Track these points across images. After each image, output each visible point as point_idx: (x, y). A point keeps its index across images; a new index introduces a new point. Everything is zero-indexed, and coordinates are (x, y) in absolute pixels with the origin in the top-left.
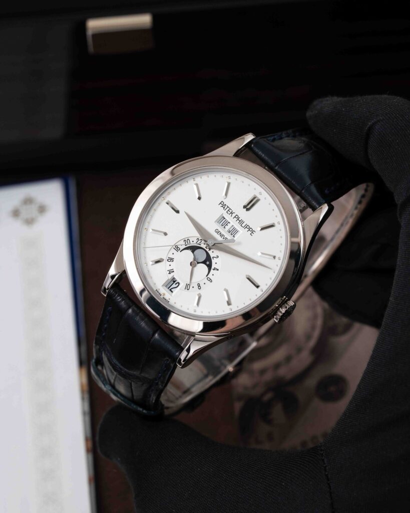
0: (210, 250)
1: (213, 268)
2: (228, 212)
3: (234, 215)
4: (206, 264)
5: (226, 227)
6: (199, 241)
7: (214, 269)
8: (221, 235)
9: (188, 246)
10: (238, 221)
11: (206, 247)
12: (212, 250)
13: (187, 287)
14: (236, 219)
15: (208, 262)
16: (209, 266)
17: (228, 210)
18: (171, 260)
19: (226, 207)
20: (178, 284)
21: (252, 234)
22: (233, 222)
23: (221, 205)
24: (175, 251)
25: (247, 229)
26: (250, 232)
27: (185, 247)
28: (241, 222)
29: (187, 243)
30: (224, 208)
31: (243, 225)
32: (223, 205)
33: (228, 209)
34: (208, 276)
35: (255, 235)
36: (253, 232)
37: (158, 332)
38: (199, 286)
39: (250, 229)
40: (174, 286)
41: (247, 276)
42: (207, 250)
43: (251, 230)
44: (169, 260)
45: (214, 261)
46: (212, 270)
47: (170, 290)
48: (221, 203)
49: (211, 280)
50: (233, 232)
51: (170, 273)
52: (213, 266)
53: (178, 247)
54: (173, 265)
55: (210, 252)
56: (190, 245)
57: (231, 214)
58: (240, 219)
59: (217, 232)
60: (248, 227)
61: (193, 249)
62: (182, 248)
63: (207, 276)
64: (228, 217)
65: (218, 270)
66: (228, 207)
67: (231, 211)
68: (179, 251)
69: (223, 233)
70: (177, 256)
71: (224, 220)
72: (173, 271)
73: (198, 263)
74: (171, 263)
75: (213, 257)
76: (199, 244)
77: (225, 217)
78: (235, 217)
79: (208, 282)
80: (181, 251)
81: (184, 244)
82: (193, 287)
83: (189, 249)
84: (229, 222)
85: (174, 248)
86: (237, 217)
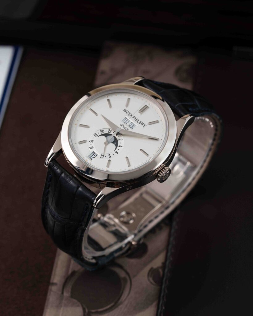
1: (119, 145)
3: (133, 116)
5: (127, 123)
6: (110, 131)
7: (119, 147)
8: (124, 128)
9: (103, 133)
10: (135, 120)
11: (114, 134)
12: (118, 136)
15: (116, 142)
16: (117, 145)
18: (92, 141)
19: (128, 112)
20: (96, 155)
22: (132, 120)
23: (124, 111)
24: (94, 137)
25: (141, 124)
26: (143, 126)
27: (101, 134)
29: (102, 132)
31: (138, 122)
32: (126, 111)
33: (129, 113)
35: (146, 127)
36: (144, 125)
37: (81, 186)
38: (110, 156)
40: (93, 156)
42: (115, 136)
45: (119, 142)
46: (118, 147)
47: (91, 159)
49: (117, 153)
50: (132, 126)
51: (91, 149)
52: (119, 144)
54: (93, 144)
55: (117, 137)
56: (104, 133)
57: (131, 116)
59: (122, 125)
60: (142, 123)
61: (106, 135)
62: (99, 135)
63: (115, 150)
64: (129, 118)
65: (122, 147)
67: (130, 114)
69: (125, 126)
70: (95, 139)
71: (126, 120)
72: (93, 148)
73: (109, 143)
74: (91, 143)
75: (119, 140)
76: (110, 132)
77: (127, 117)
78: (133, 117)
79: (115, 154)
80: (98, 137)
81: (100, 132)
82: (106, 156)
83: (104, 136)
84: (129, 121)
85: (94, 135)
86: (135, 118)
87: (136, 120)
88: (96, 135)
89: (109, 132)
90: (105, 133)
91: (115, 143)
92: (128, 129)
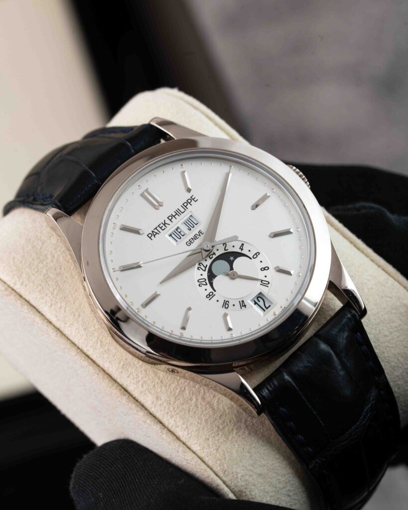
0: (214, 254)
1: (239, 251)
2: (163, 228)
3: (168, 221)
4: (233, 261)
6: (202, 267)
7: (242, 249)
8: (195, 238)
9: (207, 281)
10: (177, 216)
11: (211, 258)
12: (215, 252)
13: (265, 283)
14: (174, 219)
15: (229, 257)
16: (237, 255)
17: (161, 228)
18: (226, 304)
19: (156, 231)
20: (259, 299)
21: (195, 200)
22: (179, 222)
23: (153, 237)
24: (215, 299)
25: (189, 206)
26: (193, 202)
28: (178, 213)
29: (204, 283)
30: (157, 233)
31: (182, 210)
32: (153, 235)
33: (158, 228)
34: (251, 257)
35: (197, 197)
36: (192, 199)
38: (264, 269)
40: (261, 303)
42: (214, 257)
43: (189, 201)
44: (227, 306)
45: (230, 249)
46: (243, 252)
47: (267, 308)
48: (150, 238)
49: (257, 254)
50: (191, 223)
51: (245, 306)
52: (237, 250)
53: (209, 295)
54: (234, 301)
55: (218, 254)
57: (166, 225)
58: (174, 214)
59: (190, 243)
60: (185, 204)
61: (211, 276)
62: (210, 289)
63: (251, 259)
64: (171, 228)
65: (243, 244)
66: (156, 228)
67: (162, 225)
68: (214, 293)
69: (192, 236)
70: (220, 297)
71: (173, 235)
72: (243, 301)
73: (232, 269)
74: (231, 304)
75: (225, 250)
76: (206, 267)
77: (169, 233)
78: (170, 220)
79: (259, 258)
80: (215, 291)
81: (204, 287)
82: (266, 276)
83: (212, 280)
84: (177, 230)
85: (210, 300)
86: (171, 217)
87: (177, 214)
88: (210, 296)
89: (204, 268)
90: (206, 278)
91: (232, 258)
92: (200, 232)
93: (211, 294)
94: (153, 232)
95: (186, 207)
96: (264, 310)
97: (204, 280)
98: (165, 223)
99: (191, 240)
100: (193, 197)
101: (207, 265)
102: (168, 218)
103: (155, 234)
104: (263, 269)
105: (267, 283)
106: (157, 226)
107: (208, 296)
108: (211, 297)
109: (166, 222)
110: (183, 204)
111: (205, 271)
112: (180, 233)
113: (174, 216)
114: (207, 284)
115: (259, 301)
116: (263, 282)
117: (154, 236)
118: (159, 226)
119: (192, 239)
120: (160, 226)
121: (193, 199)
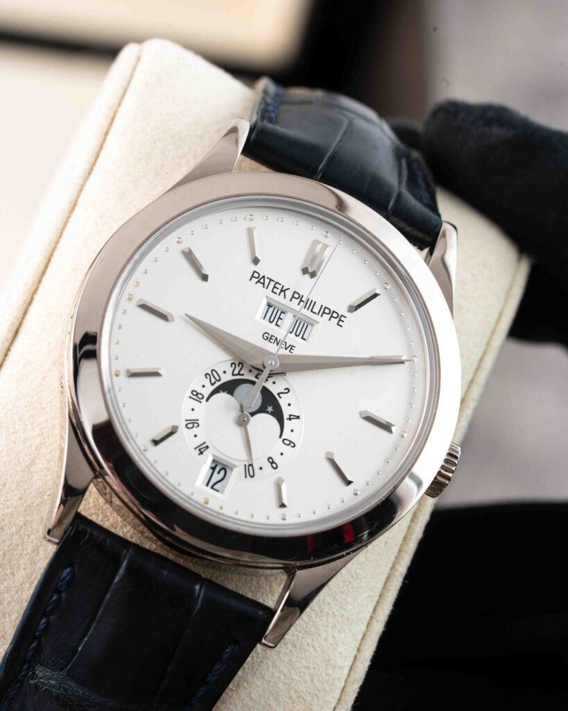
0: (266, 380)
1: (286, 416)
2: (275, 290)
3: (289, 294)
4: (267, 412)
5: (280, 322)
6: (238, 369)
7: (290, 419)
8: (280, 343)
9: (218, 384)
10: (302, 304)
11: (256, 377)
12: (271, 380)
13: (249, 471)
14: (296, 301)
15: (270, 404)
16: (278, 414)
17: (274, 287)
18: (194, 423)
19: (267, 281)
20: (223, 471)
21: (341, 323)
22: (294, 311)
23: (254, 280)
24: (195, 404)
25: (326, 317)
26: (335, 321)
27: (212, 388)
28: (310, 305)
29: (213, 380)
30: (263, 284)
31: (316, 309)
32: (260, 279)
33: (272, 284)
34: (283, 437)
35: (346, 324)
36: (340, 318)
38: (272, 462)
39: (332, 314)
40: (216, 477)
41: (360, 413)
43: (335, 315)
44: (190, 426)
45: (283, 402)
46: (286, 422)
47: (212, 487)
48: (253, 276)
49: (292, 444)
50: (299, 329)
51: (201, 453)
52: (286, 412)
53: (198, 394)
54: (202, 434)
55: (269, 386)
57: (283, 293)
58: (305, 299)
59: (268, 337)
60: (327, 311)
61: (229, 387)
62: (206, 392)
63: (280, 437)
65: (298, 417)
66: (271, 280)
67: (280, 287)
68: (203, 401)
69: (281, 337)
70: (201, 411)
71: (271, 309)
72: (207, 447)
73: (253, 414)
74: (195, 431)
75: (278, 394)
76: (239, 374)
78: (293, 297)
79: (287, 449)
80: (207, 400)
81: (207, 382)
82: (261, 468)
83: (224, 391)
84: (282, 312)
85: (190, 397)
86: (297, 296)
87: (306, 303)
88: (196, 395)
89: (236, 372)
90: (223, 381)
91: (270, 409)
92: (292, 347)
93: (200, 396)
94: (264, 277)
95: (324, 312)
96: (207, 485)
97: (218, 378)
98: (284, 291)
99: (274, 338)
100: (342, 318)
101: (243, 375)
102: (295, 292)
103: (262, 281)
104: (271, 460)
105: (252, 474)
106: (276, 281)
107: (195, 393)
108: (195, 397)
109: (286, 292)
110: (326, 308)
111: (233, 375)
112: (279, 318)
113: (301, 300)
114: (212, 384)
115: (219, 473)
116: (251, 468)
117: (259, 281)
118: (276, 283)
119: (276, 339)
120: (277, 286)
121: (340, 320)
